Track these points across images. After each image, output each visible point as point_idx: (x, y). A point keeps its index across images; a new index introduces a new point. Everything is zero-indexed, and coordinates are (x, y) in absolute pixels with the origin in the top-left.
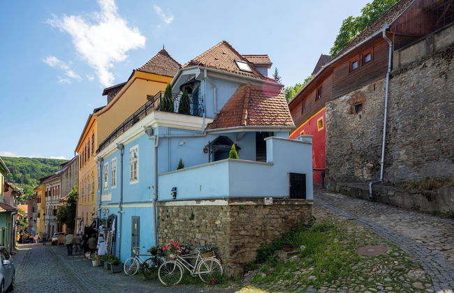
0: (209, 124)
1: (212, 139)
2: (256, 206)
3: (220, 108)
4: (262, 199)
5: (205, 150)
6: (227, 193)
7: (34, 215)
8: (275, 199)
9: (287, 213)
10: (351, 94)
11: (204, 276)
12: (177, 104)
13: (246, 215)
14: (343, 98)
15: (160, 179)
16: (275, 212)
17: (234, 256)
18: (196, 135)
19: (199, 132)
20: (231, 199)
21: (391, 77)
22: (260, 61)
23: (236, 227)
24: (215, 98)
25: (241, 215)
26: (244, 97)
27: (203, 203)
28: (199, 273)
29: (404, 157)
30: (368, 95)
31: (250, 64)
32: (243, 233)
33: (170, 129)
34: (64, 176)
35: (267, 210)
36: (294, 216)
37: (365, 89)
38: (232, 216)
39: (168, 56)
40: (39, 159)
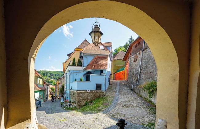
0: (84, 68)
1: (85, 72)
2: (85, 92)
3: (88, 63)
4: (87, 90)
5: (83, 76)
6: (76, 89)
7: (56, 90)
8: (91, 91)
9: (95, 94)
10: (134, 55)
11: (73, 108)
12: (76, 64)
13: (82, 94)
14: (133, 56)
15: (71, 84)
16: (91, 94)
17: (78, 104)
18: (80, 72)
19: (81, 71)
20: (77, 91)
21: (143, 50)
22: (108, 45)
23: (79, 97)
24: (86, 61)
25: (80, 94)
26: (95, 60)
27: (74, 91)
28: (72, 107)
29: (143, 77)
30: (138, 56)
31: (104, 46)
32: (81, 98)
33: (73, 70)
34: (63, 78)
35: (89, 93)
36: (98, 95)
37: (137, 54)
38: (78, 94)
39: (87, 41)
40: (60, 71)
